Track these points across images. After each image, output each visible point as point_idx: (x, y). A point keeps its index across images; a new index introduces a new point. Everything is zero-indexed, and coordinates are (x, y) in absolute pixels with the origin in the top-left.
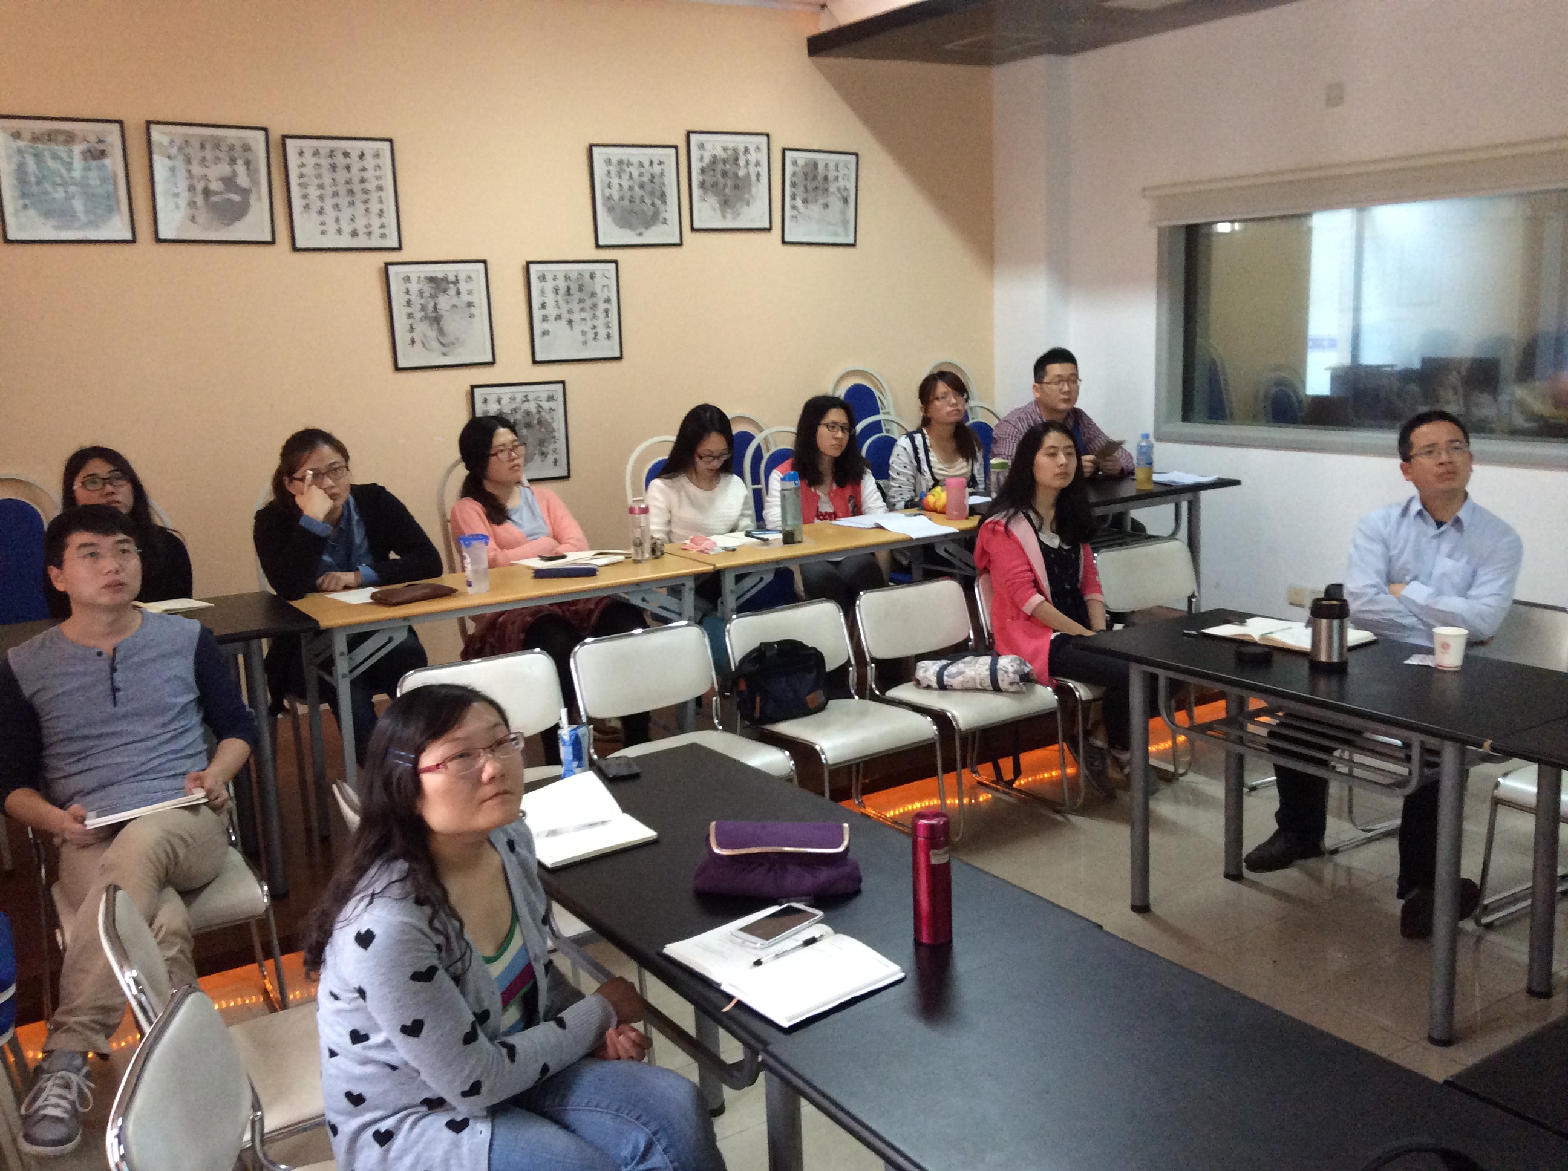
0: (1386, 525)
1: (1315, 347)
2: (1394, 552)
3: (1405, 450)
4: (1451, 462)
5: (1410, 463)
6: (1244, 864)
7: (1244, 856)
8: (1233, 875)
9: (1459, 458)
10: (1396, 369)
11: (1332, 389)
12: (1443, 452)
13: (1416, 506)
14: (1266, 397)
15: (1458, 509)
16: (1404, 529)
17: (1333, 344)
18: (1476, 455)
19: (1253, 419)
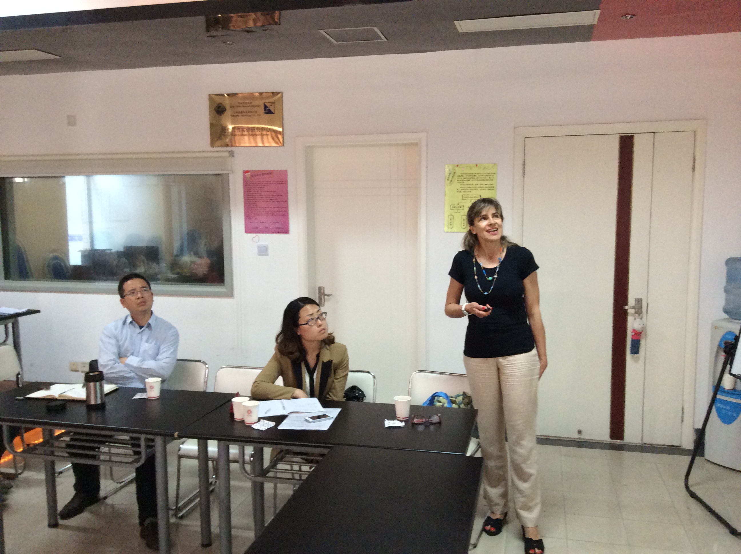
0: (116, 330)
1: (72, 240)
2: (121, 343)
3: (121, 292)
4: (143, 297)
5: (124, 299)
6: (59, 517)
7: (59, 511)
8: (53, 525)
9: (146, 295)
10: (112, 251)
11: (82, 261)
12: (139, 293)
13: (130, 319)
14: (49, 266)
15: (149, 319)
16: (125, 331)
17: (80, 238)
18: (154, 293)
19: (43, 277)
